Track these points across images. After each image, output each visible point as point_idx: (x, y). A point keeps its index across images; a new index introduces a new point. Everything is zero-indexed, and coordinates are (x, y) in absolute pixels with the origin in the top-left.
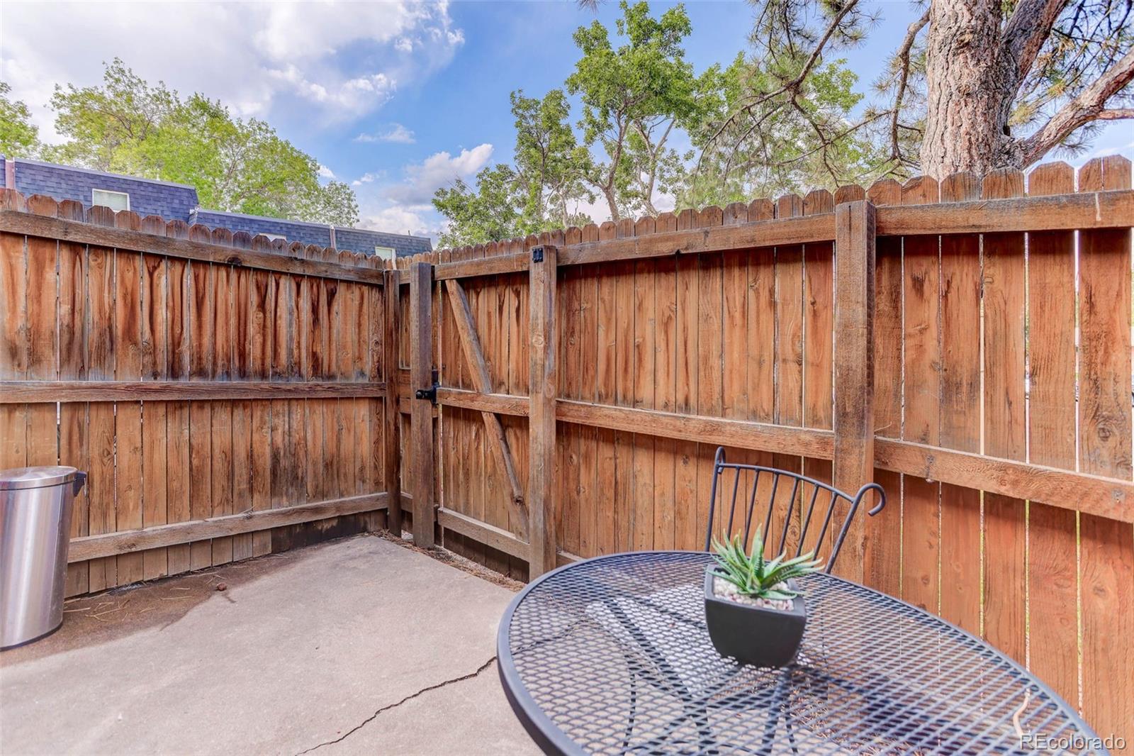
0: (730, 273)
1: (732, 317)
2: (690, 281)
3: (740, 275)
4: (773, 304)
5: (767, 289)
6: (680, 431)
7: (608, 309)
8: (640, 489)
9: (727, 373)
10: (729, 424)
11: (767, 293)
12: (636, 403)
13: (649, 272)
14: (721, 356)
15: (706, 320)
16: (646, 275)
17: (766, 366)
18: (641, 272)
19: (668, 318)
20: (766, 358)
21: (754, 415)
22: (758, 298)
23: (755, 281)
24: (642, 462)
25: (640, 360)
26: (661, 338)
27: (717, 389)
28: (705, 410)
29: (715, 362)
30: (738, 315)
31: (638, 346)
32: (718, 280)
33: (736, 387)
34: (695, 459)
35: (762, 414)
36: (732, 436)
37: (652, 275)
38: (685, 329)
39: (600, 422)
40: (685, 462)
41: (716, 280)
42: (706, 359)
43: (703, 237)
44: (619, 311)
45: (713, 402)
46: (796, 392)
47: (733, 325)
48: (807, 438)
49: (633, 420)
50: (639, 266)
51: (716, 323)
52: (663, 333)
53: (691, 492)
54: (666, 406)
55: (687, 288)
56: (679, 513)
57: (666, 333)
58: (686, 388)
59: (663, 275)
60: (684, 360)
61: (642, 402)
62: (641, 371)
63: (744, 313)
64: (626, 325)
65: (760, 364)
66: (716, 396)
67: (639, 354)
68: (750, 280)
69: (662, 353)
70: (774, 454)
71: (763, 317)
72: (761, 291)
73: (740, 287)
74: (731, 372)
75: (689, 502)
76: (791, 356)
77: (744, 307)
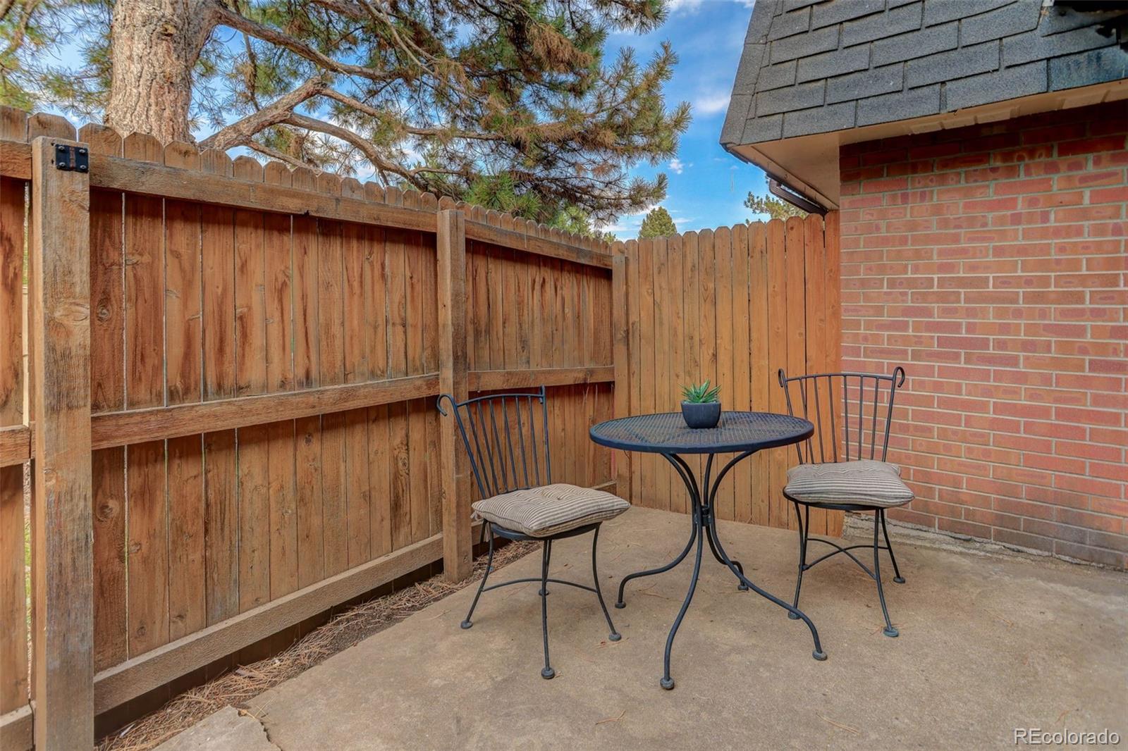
0: (348, 243)
1: (351, 286)
2: (308, 246)
3: (358, 247)
4: (383, 276)
5: (379, 263)
6: (314, 407)
7: (187, 266)
8: (248, 495)
9: (347, 339)
10: (362, 386)
11: (380, 267)
12: (240, 389)
13: (256, 227)
14: (343, 324)
15: (327, 288)
16: (251, 230)
17: (380, 330)
18: (244, 224)
19: (282, 285)
20: (380, 322)
21: (373, 374)
22: (372, 270)
23: (370, 254)
24: (252, 462)
25: (245, 335)
26: (273, 307)
27: (339, 357)
28: (328, 380)
29: (336, 329)
30: (356, 284)
31: (241, 318)
32: (339, 248)
33: (356, 352)
34: (319, 434)
35: (379, 373)
36: (366, 397)
37: (260, 232)
38: (304, 297)
39: (191, 428)
40: (308, 441)
41: (336, 248)
42: (328, 327)
43: (335, 203)
44: (208, 272)
45: (336, 370)
46: (402, 350)
47: (352, 294)
48: (418, 383)
49: (250, 411)
50: (241, 216)
51: (336, 291)
52: (276, 301)
53: (316, 470)
54: (283, 385)
55: (305, 253)
56: (302, 500)
57: (281, 301)
58: (307, 361)
59: (275, 233)
60: (303, 330)
61: (248, 387)
62: (247, 349)
63: (361, 282)
64: (220, 291)
65: (375, 328)
66: (339, 363)
67: (243, 327)
68: (367, 253)
69: (275, 325)
70: (388, 404)
71: (377, 287)
72: (375, 263)
73: (358, 258)
74: (352, 338)
75: (314, 482)
76: (398, 321)
77: (361, 277)
